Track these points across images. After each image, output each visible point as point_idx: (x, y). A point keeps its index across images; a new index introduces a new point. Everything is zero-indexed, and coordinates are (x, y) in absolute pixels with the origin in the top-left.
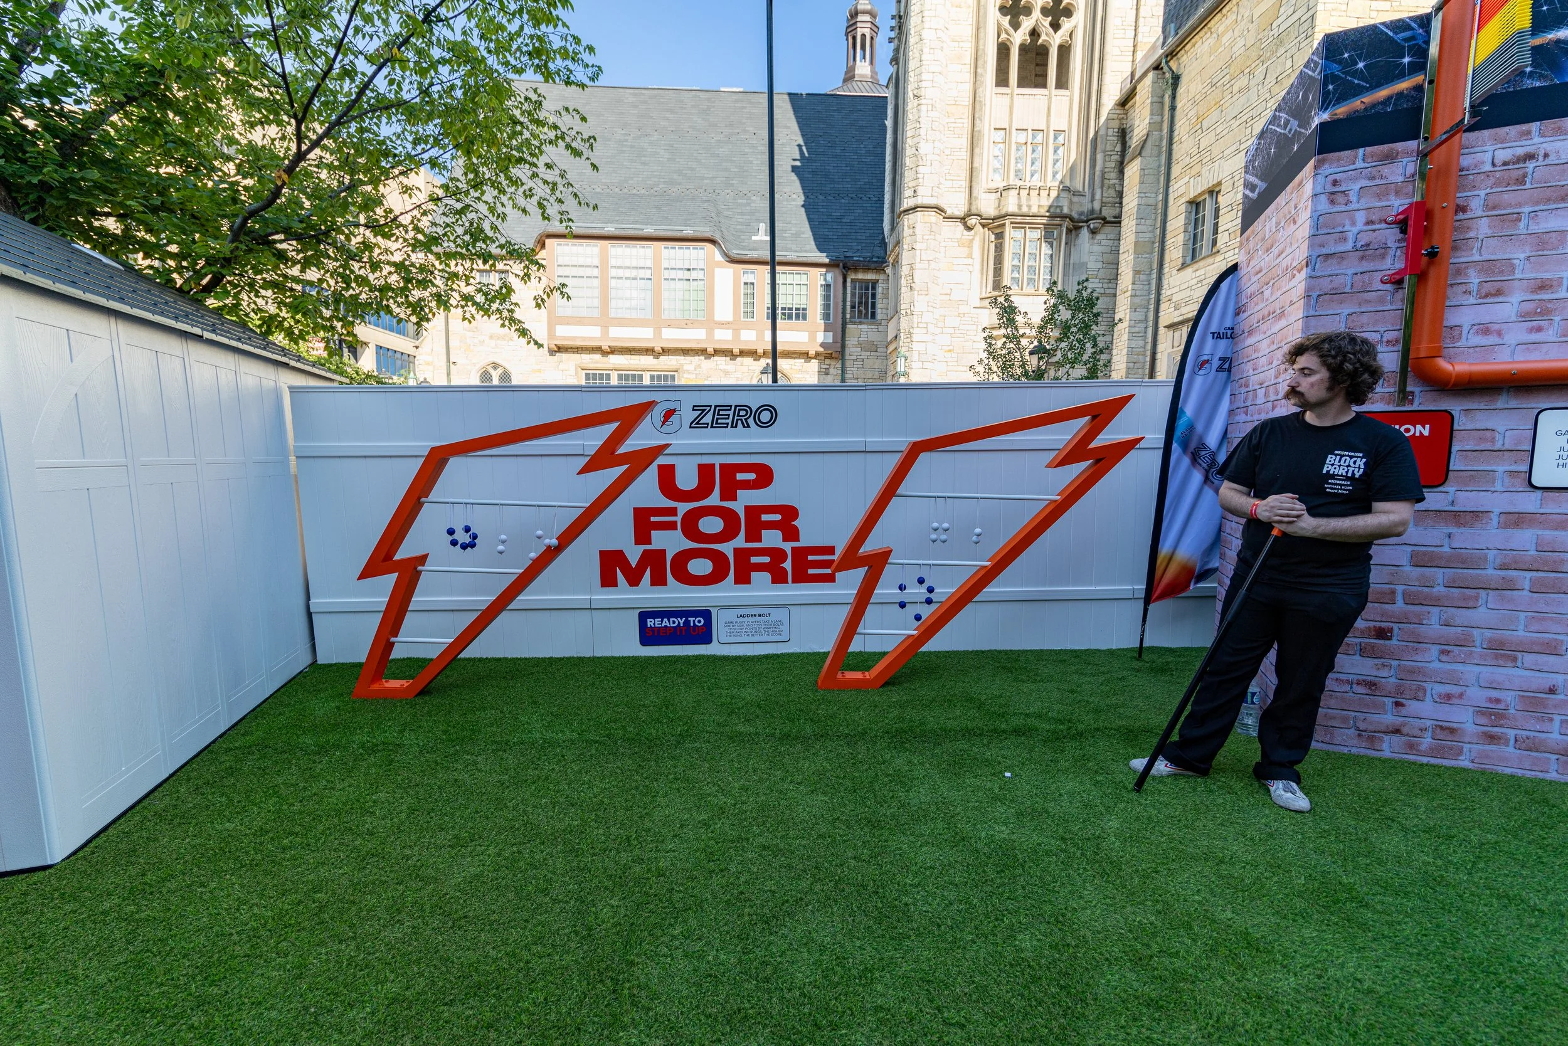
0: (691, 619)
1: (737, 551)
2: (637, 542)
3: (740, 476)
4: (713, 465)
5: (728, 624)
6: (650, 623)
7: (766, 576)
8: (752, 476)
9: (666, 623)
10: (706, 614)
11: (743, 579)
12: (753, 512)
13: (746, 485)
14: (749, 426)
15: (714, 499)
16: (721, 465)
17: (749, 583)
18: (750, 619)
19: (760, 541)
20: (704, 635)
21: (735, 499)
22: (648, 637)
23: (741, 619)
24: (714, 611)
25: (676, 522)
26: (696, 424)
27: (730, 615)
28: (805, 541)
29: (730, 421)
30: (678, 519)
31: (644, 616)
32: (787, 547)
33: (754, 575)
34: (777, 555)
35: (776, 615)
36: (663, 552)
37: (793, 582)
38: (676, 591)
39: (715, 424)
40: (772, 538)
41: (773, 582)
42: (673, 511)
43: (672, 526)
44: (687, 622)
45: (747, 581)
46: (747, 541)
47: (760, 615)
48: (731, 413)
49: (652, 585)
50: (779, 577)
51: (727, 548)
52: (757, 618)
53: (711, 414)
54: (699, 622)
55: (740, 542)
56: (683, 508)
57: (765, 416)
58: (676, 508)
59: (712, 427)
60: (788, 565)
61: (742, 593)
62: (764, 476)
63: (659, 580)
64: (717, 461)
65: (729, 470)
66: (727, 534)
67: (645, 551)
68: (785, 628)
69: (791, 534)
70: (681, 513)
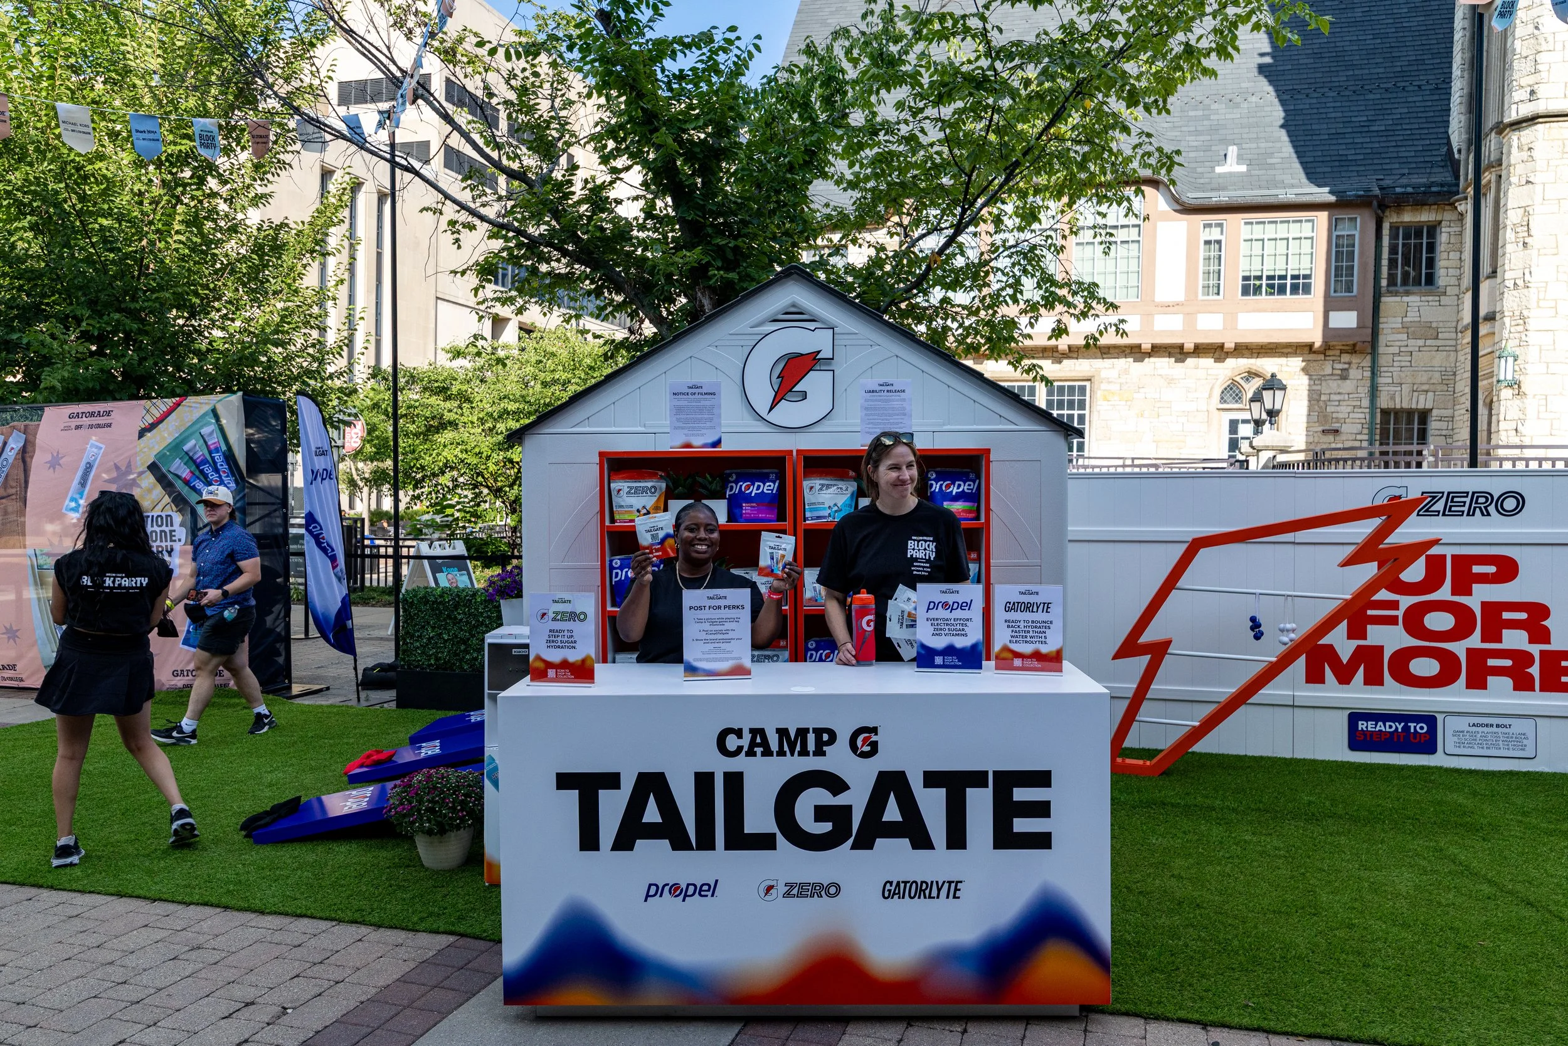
0: (1412, 725)
1: (1470, 651)
2: (1350, 637)
3: (1476, 569)
4: (1445, 556)
5: (1457, 733)
6: (1362, 725)
7: (1508, 682)
8: (1492, 569)
9: (1380, 726)
10: (1430, 720)
11: (1477, 682)
12: (1492, 610)
13: (1484, 579)
14: (1489, 514)
15: (1444, 593)
16: (1453, 556)
17: (1485, 688)
18: (1485, 729)
19: (1500, 641)
20: (1428, 745)
21: (1469, 593)
22: (1358, 741)
23: (1474, 729)
24: (1440, 718)
25: (1397, 617)
26: (1426, 511)
27: (1462, 723)
28: (1556, 644)
29: (1466, 509)
30: (1400, 613)
31: (1355, 718)
32: (1535, 649)
33: (1491, 680)
34: (1522, 658)
35: (1518, 726)
36: (1380, 649)
37: (1541, 690)
38: (1394, 693)
39: (1447, 512)
40: (1515, 639)
41: (1515, 689)
42: (1395, 605)
43: (1392, 621)
44: (1406, 728)
45: (1484, 686)
46: (1483, 640)
47: (1498, 726)
48: (1468, 500)
49: (1365, 684)
50: (1523, 683)
51: (1459, 648)
52: (1494, 729)
53: (1443, 500)
54: (1422, 728)
55: (1475, 641)
56: (1406, 601)
57: (1510, 504)
58: (1397, 602)
59: (1444, 514)
60: (1535, 670)
61: (1476, 699)
62: (1507, 570)
63: (1374, 679)
64: (1449, 552)
65: (1463, 563)
66: (1460, 632)
67: (1358, 646)
68: (1530, 743)
69: (1540, 634)
70: (1403, 607)
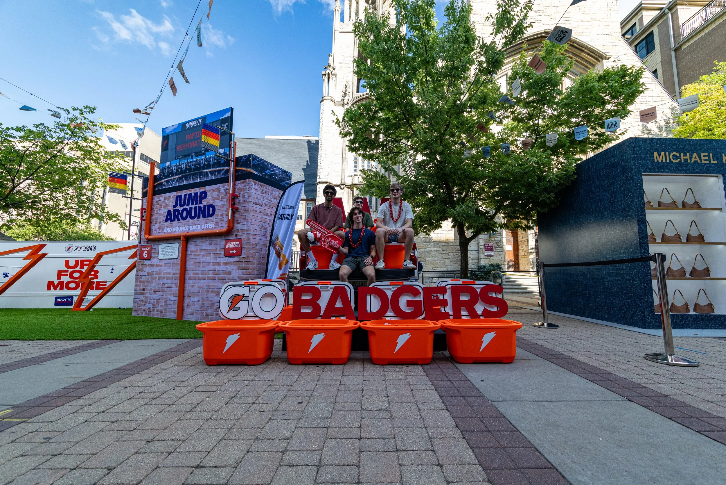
2: (58, 279)
3: (85, 263)
4: (79, 260)
6: (58, 300)
8: (88, 263)
9: (62, 300)
14: (89, 251)
15: (78, 268)
21: (83, 268)
22: (57, 303)
24: (74, 297)
26: (76, 250)
30: (68, 273)
36: (63, 282)
38: (65, 292)
39: (81, 250)
42: (67, 271)
43: (67, 275)
48: (85, 248)
49: (59, 290)
53: (80, 248)
56: (70, 270)
57: (93, 248)
65: (83, 261)
66: (80, 277)
70: (69, 272)
